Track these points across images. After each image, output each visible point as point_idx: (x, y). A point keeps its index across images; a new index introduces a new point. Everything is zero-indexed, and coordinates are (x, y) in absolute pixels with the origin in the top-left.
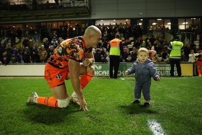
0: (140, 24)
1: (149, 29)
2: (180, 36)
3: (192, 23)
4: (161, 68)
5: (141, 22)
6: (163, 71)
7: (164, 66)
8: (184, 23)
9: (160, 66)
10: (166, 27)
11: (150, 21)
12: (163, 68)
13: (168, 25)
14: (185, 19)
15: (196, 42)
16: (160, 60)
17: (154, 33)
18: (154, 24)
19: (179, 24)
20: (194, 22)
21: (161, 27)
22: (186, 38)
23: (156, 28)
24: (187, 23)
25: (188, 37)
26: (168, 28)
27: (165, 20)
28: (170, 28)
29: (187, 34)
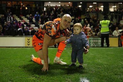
0: (80, 6)
1: (86, 10)
2: (110, 17)
3: (119, 6)
4: (95, 41)
5: (80, 4)
6: (96, 43)
7: (97, 39)
8: (113, 7)
9: (94, 39)
10: (100, 9)
11: (88, 4)
12: (96, 41)
13: (102, 8)
14: (114, 3)
15: (121, 21)
16: (94, 35)
17: (90, 14)
18: (91, 6)
19: (109, 7)
20: (121, 6)
21: (95, 9)
22: (114, 18)
23: (92, 10)
24: (115, 7)
25: (116, 18)
26: (101, 10)
27: (99, 4)
28: (102, 11)
29: (115, 15)
